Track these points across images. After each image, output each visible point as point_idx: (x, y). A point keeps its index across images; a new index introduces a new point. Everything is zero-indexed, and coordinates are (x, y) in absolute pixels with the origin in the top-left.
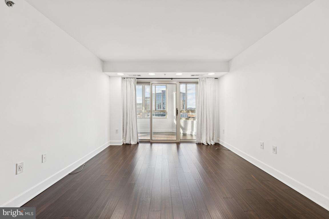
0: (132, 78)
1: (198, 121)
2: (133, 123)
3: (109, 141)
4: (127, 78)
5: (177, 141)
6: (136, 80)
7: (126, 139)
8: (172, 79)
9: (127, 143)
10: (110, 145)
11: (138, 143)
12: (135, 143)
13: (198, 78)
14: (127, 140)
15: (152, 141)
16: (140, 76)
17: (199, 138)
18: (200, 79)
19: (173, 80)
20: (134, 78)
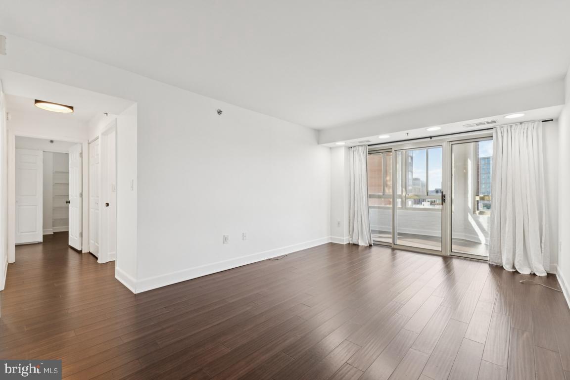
0: (362, 146)
1: (494, 218)
2: (362, 213)
3: (330, 236)
4: (355, 147)
5: (444, 254)
6: (368, 147)
7: (352, 237)
8: (431, 137)
9: (355, 243)
10: (330, 241)
11: (370, 246)
12: (366, 245)
13: (492, 128)
14: (354, 237)
15: (395, 247)
16: (369, 141)
17: (494, 253)
18: (496, 130)
19: (433, 139)
20: (365, 145)
